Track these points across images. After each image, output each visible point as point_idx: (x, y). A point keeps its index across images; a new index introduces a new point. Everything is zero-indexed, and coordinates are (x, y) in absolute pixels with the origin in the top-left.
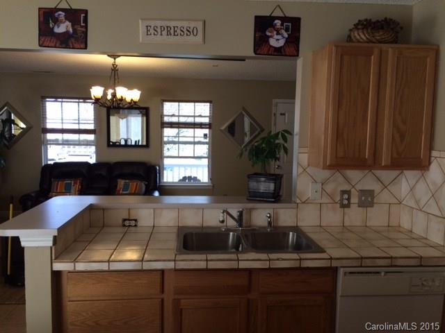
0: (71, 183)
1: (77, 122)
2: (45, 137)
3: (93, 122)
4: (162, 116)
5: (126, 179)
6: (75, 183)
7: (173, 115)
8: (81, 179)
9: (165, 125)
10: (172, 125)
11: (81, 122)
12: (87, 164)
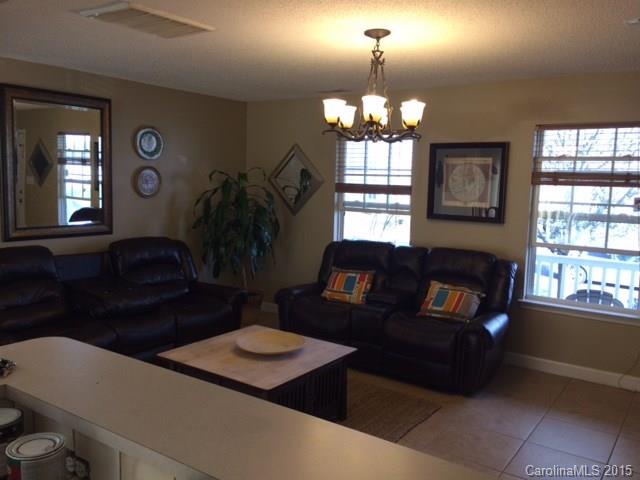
0: (355, 278)
1: (386, 173)
2: (341, 198)
3: (410, 173)
4: (537, 160)
5: (445, 283)
6: (362, 279)
7: (562, 158)
8: (373, 272)
9: (543, 179)
10: (556, 179)
11: (392, 173)
12: (389, 246)
